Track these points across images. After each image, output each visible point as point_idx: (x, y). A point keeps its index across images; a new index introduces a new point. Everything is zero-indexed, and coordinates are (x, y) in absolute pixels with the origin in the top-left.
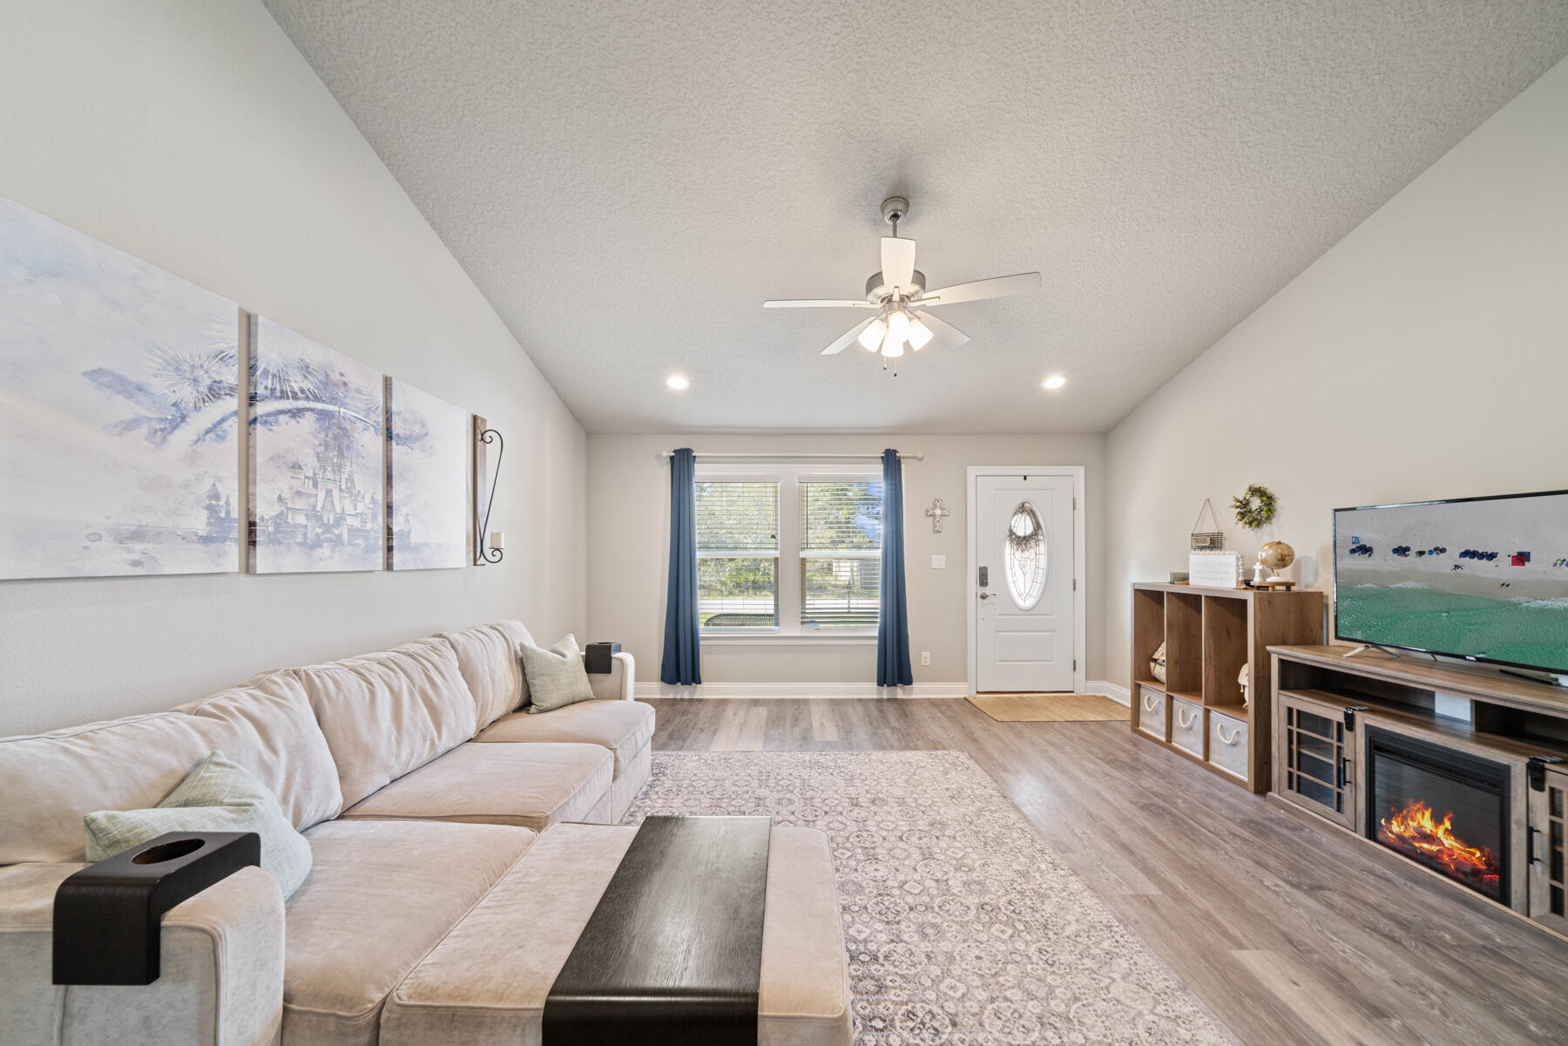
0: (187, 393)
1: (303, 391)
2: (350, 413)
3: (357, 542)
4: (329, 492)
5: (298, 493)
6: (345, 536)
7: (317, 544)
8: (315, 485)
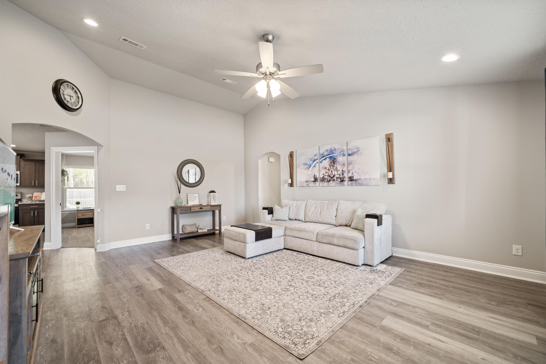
0: (311, 162)
1: (326, 155)
2: (336, 155)
3: (338, 180)
4: (332, 171)
5: (326, 172)
6: (335, 179)
7: (330, 181)
8: (329, 170)
